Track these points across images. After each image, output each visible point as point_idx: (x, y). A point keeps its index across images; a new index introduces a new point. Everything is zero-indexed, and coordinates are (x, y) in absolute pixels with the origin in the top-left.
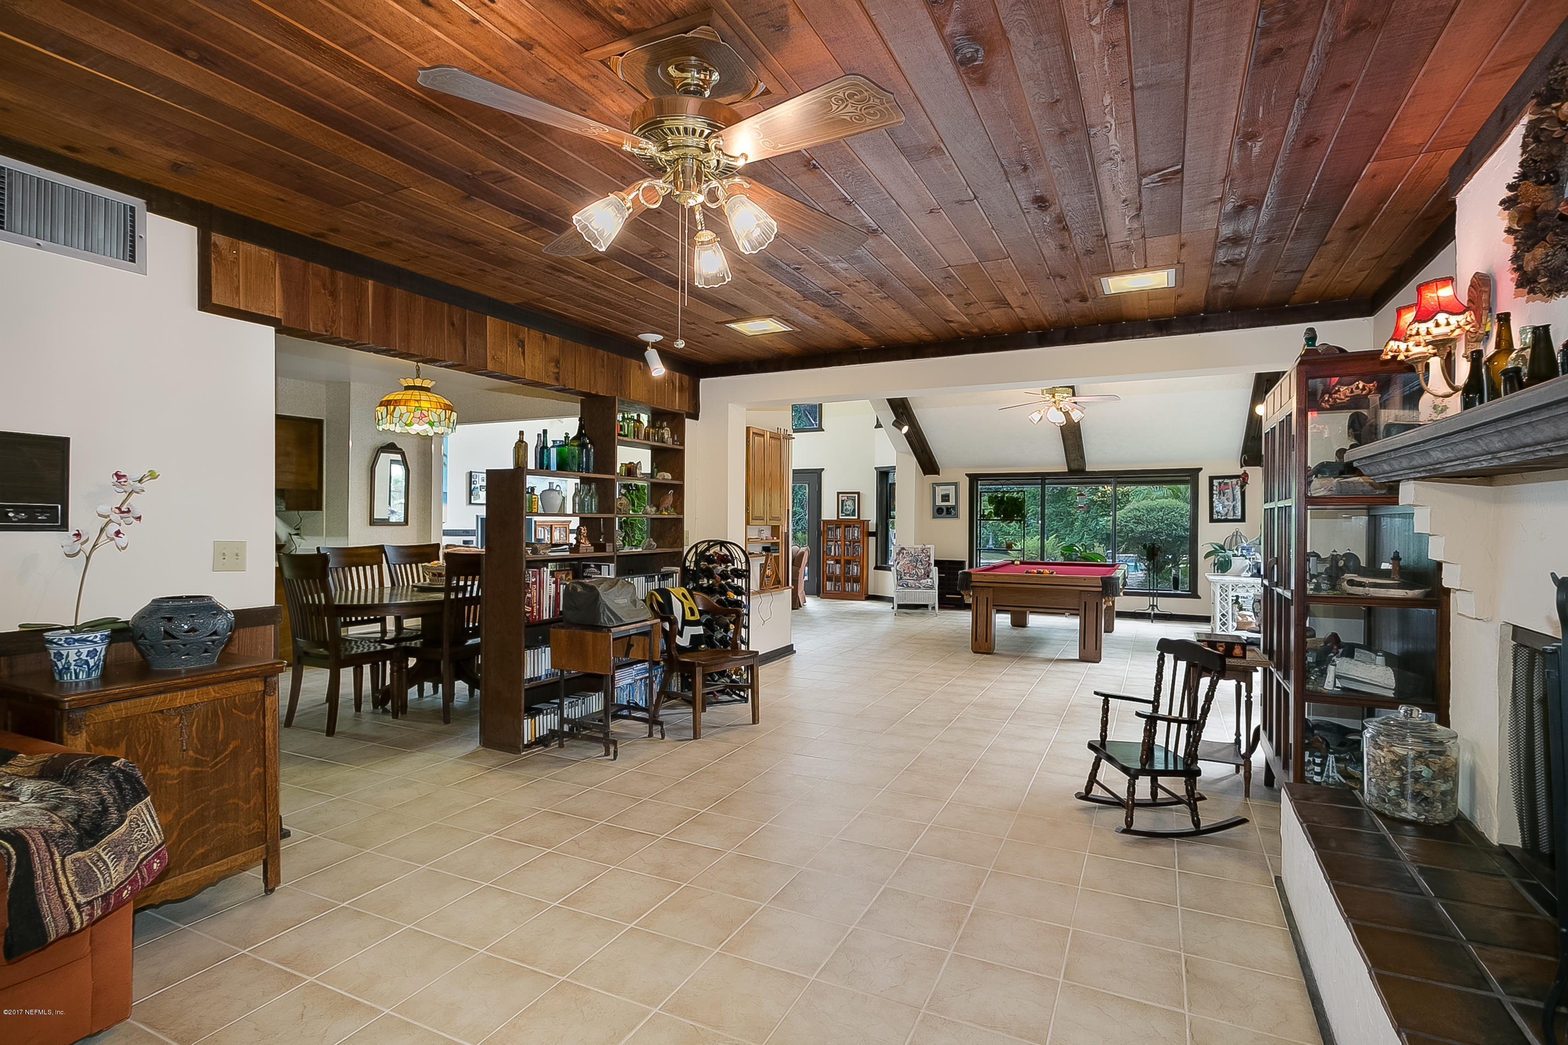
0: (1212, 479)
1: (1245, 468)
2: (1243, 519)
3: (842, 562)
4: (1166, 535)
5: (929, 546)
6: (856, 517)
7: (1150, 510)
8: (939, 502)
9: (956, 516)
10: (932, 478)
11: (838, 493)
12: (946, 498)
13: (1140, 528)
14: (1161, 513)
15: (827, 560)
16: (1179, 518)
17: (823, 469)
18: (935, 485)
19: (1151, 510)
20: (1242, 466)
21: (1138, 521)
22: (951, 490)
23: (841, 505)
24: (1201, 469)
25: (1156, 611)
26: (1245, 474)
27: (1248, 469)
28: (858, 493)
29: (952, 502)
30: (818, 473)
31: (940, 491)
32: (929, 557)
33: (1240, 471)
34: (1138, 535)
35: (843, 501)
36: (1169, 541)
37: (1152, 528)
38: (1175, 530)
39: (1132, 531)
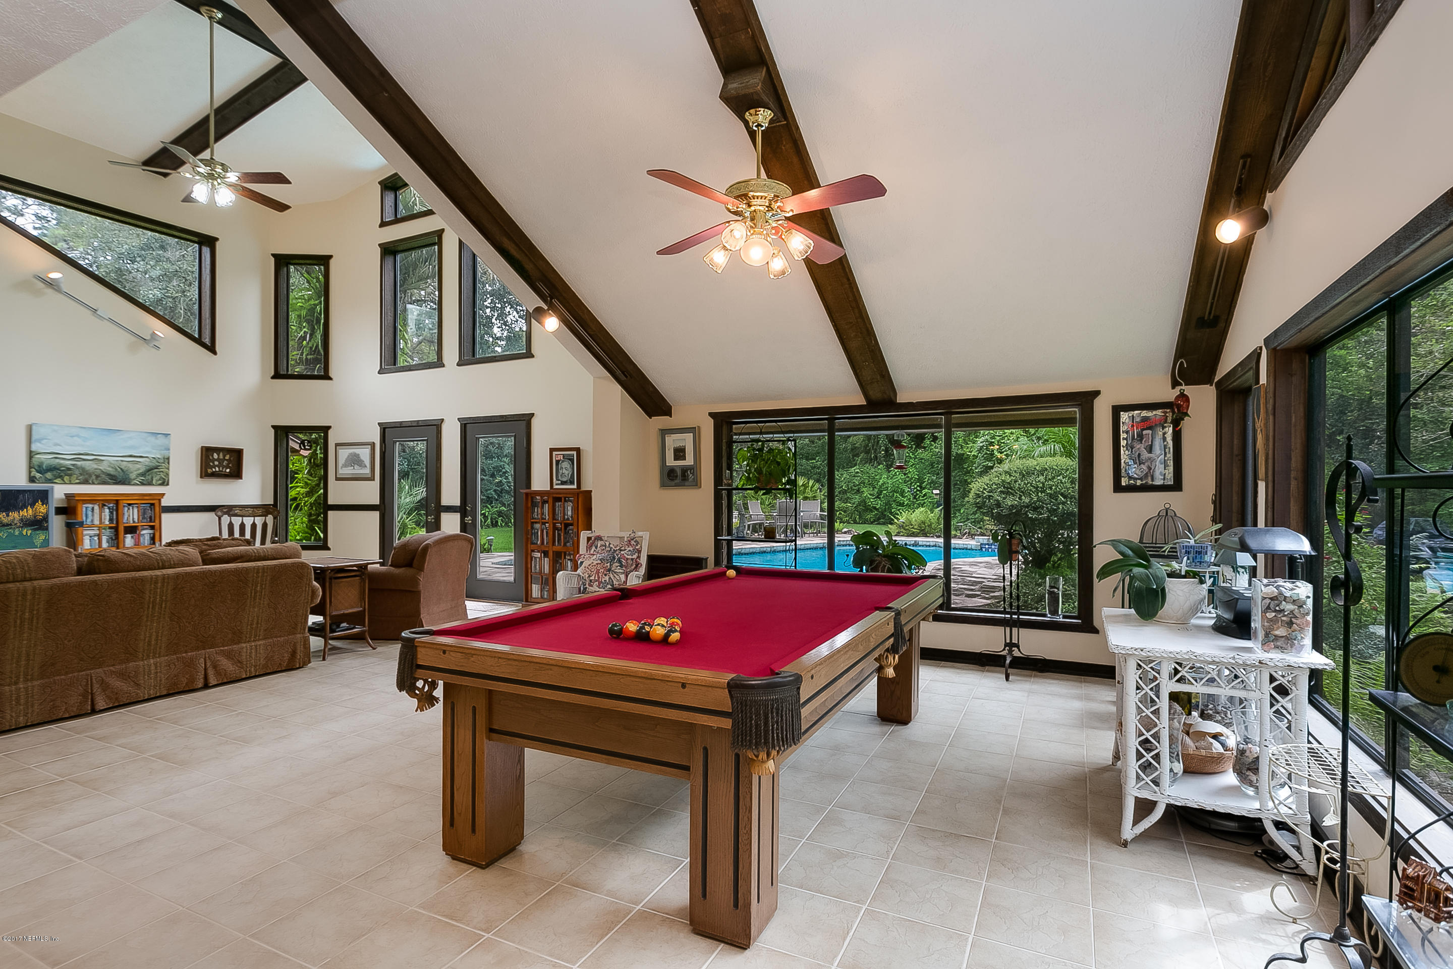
0: (1117, 410)
1: (1178, 388)
2: (1177, 485)
3: (551, 554)
4: (1049, 511)
5: (640, 534)
6: (575, 487)
7: (1026, 474)
8: (671, 462)
9: (697, 484)
10: (661, 421)
11: (552, 450)
12: (680, 453)
13: (1009, 501)
14: (1042, 478)
15: (533, 551)
16: (1068, 485)
17: (533, 414)
18: (664, 432)
19: (1028, 473)
20: (1175, 384)
21: (1008, 490)
22: (687, 440)
23: (555, 466)
24: (1097, 393)
25: (1016, 653)
26: (1183, 396)
27: (1189, 390)
28: (578, 450)
29: (689, 461)
30: (526, 420)
31: (672, 441)
32: (639, 552)
33: (1170, 394)
34: (1005, 512)
35: (558, 462)
36: (1054, 521)
37: (1027, 500)
38: (1063, 503)
39: (998, 505)
